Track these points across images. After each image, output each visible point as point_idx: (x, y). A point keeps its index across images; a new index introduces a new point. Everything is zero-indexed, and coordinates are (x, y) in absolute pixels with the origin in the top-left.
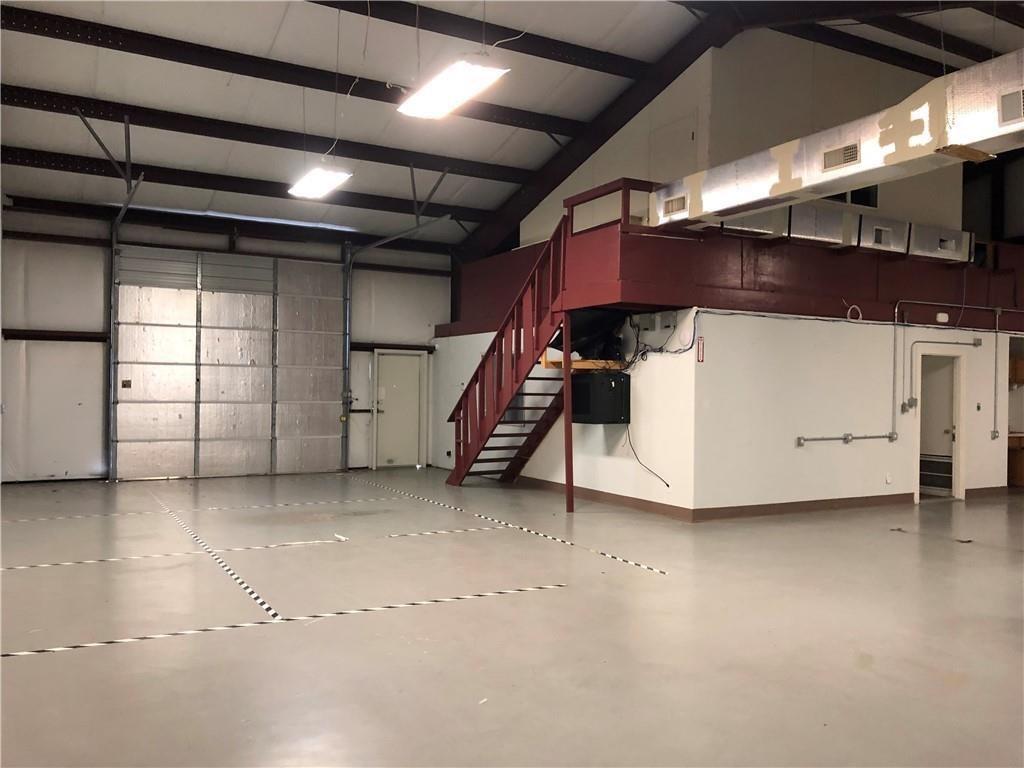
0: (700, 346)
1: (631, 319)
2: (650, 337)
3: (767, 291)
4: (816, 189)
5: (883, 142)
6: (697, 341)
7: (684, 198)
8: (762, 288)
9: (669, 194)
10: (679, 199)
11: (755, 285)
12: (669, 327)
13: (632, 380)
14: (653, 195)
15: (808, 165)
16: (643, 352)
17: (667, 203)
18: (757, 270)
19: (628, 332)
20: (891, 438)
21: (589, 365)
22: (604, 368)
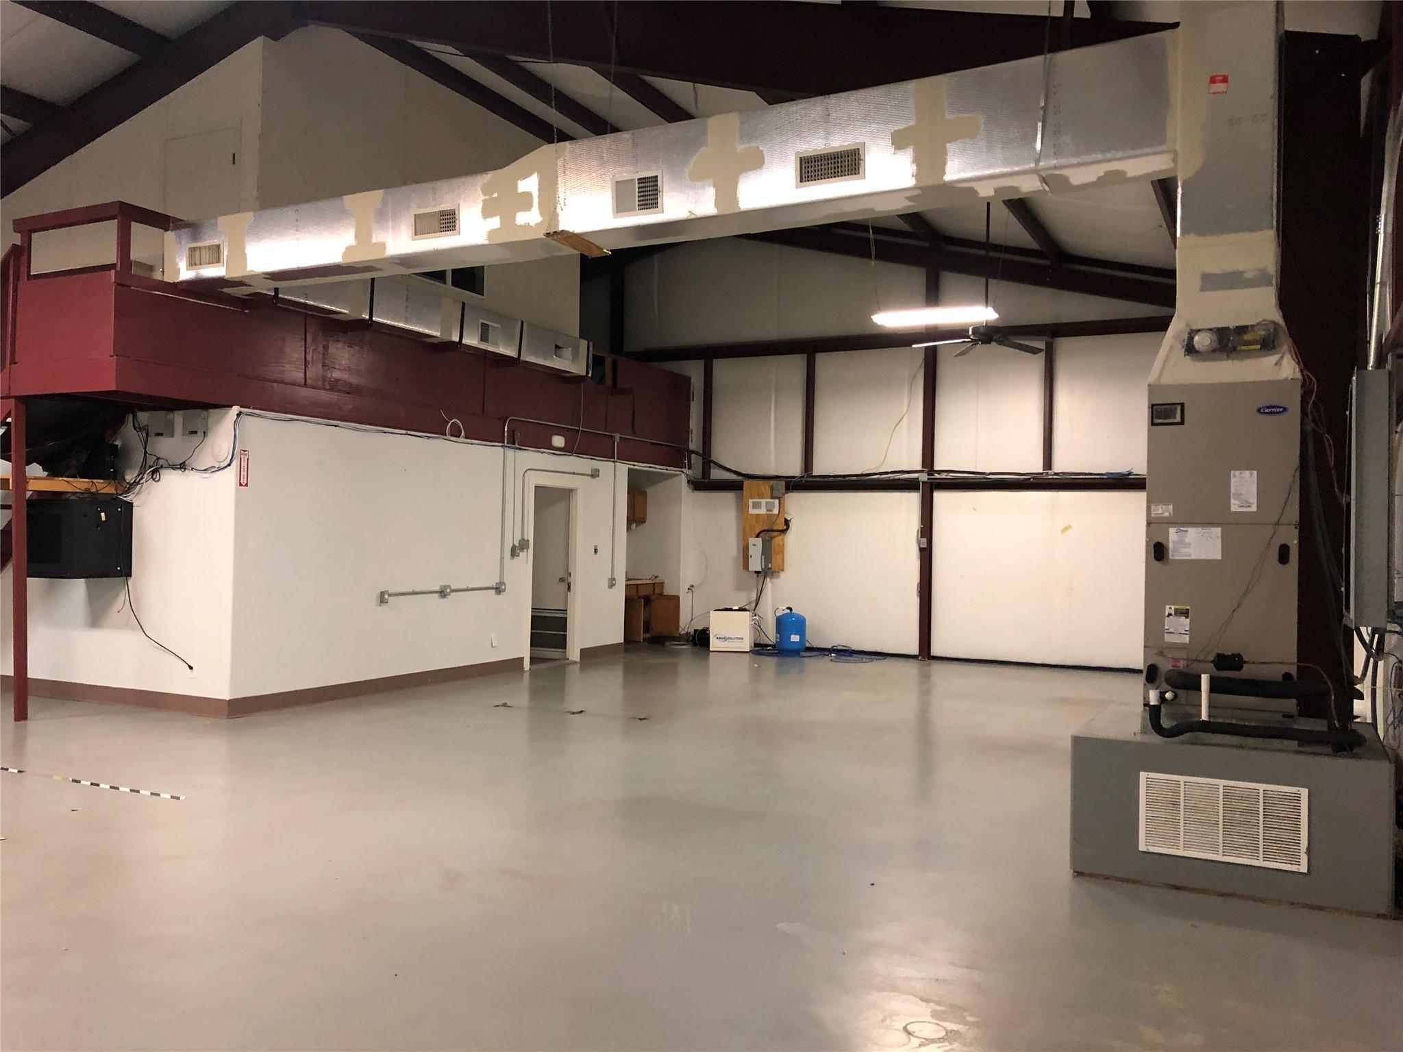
0: (244, 464)
1: (135, 417)
2: (165, 447)
3: (339, 391)
4: (404, 260)
5: (487, 213)
6: (239, 455)
7: (218, 247)
8: (334, 386)
9: (195, 237)
10: (209, 247)
11: (324, 381)
12: (196, 432)
13: (135, 510)
14: (170, 236)
15: (394, 228)
16: (155, 469)
17: (193, 250)
18: (327, 362)
19: (128, 436)
20: (498, 589)
21: (60, 485)
22: (87, 491)
